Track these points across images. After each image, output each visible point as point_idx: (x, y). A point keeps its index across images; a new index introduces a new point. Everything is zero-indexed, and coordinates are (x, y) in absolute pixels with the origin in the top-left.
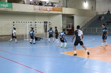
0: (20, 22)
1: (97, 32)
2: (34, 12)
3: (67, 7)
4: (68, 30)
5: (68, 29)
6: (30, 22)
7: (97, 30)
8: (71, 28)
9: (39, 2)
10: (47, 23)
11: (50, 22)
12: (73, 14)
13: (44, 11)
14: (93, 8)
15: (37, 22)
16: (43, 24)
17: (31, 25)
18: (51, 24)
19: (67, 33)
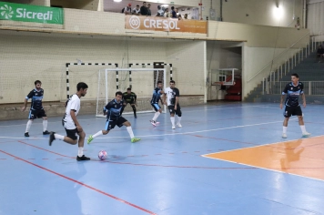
0: (86, 64)
1: (312, 93)
2: (125, 34)
3: (221, 19)
4: (223, 88)
5: (225, 83)
6: (113, 64)
7: (312, 90)
8: (232, 83)
9: (141, 5)
10: (163, 67)
11: (171, 65)
12: (241, 42)
13: (154, 32)
14: (300, 22)
15: (134, 64)
16: (152, 69)
17: (117, 73)
18: (175, 69)
19: (220, 98)
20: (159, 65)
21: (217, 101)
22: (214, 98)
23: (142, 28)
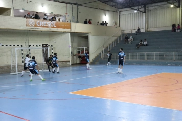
2: (26, 29)
3: (78, 22)
4: (80, 57)
5: (81, 55)
6: (20, 45)
9: (35, 14)
10: (47, 47)
11: (52, 46)
12: (88, 33)
13: (42, 28)
15: (32, 45)
16: (41, 48)
17: (22, 50)
18: (54, 48)
19: (78, 62)
20: (45, 46)
21: (77, 64)
22: (75, 62)
23: (36, 26)
